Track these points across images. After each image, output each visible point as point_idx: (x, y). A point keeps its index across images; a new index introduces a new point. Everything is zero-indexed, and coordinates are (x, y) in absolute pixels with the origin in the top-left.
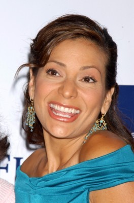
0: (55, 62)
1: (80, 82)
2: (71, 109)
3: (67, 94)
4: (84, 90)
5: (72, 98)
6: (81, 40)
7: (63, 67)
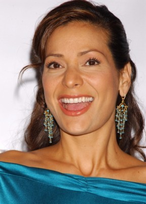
0: (52, 55)
1: (84, 68)
2: (80, 99)
3: (70, 83)
4: (89, 75)
5: (78, 86)
6: (73, 24)
7: (62, 58)
